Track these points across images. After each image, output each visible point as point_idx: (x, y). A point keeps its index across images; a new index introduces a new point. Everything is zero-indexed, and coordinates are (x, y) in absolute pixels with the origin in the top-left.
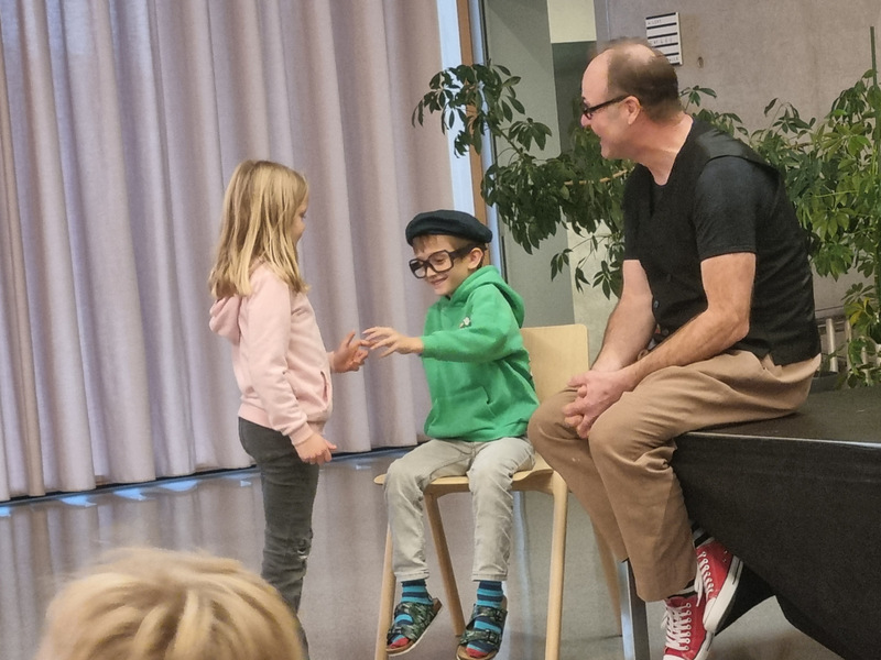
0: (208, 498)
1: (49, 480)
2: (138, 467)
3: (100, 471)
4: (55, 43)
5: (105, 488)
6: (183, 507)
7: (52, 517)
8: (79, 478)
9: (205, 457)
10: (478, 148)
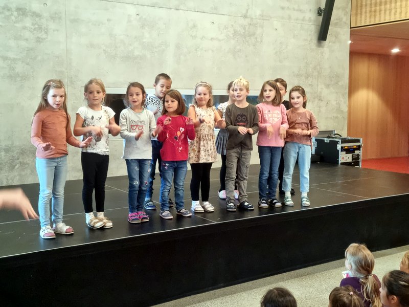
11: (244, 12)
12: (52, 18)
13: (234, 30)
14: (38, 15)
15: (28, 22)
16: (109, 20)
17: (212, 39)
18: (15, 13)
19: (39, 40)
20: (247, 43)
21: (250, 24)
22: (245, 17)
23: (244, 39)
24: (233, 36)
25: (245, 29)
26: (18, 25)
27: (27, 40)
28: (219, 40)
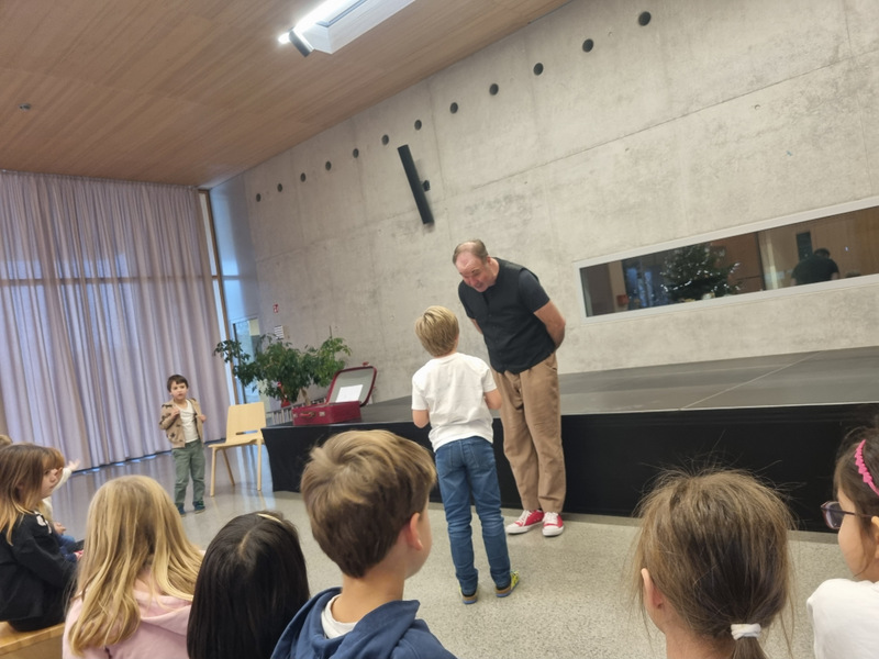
0: (159, 460)
1: (111, 459)
2: (138, 453)
3: (127, 455)
4: (110, 341)
5: (128, 460)
6: (152, 463)
7: (113, 470)
8: (120, 458)
9: (158, 449)
10: (231, 361)
11: (830, 54)
12: (534, 195)
13: (808, 98)
14: (521, 197)
15: (514, 208)
16: (591, 172)
17: (758, 134)
18: (504, 204)
19: (525, 223)
20: (845, 110)
21: (850, 70)
22: (833, 62)
23: (836, 106)
24: (808, 110)
25: (835, 84)
26: (507, 214)
27: (515, 226)
28: (776, 130)
